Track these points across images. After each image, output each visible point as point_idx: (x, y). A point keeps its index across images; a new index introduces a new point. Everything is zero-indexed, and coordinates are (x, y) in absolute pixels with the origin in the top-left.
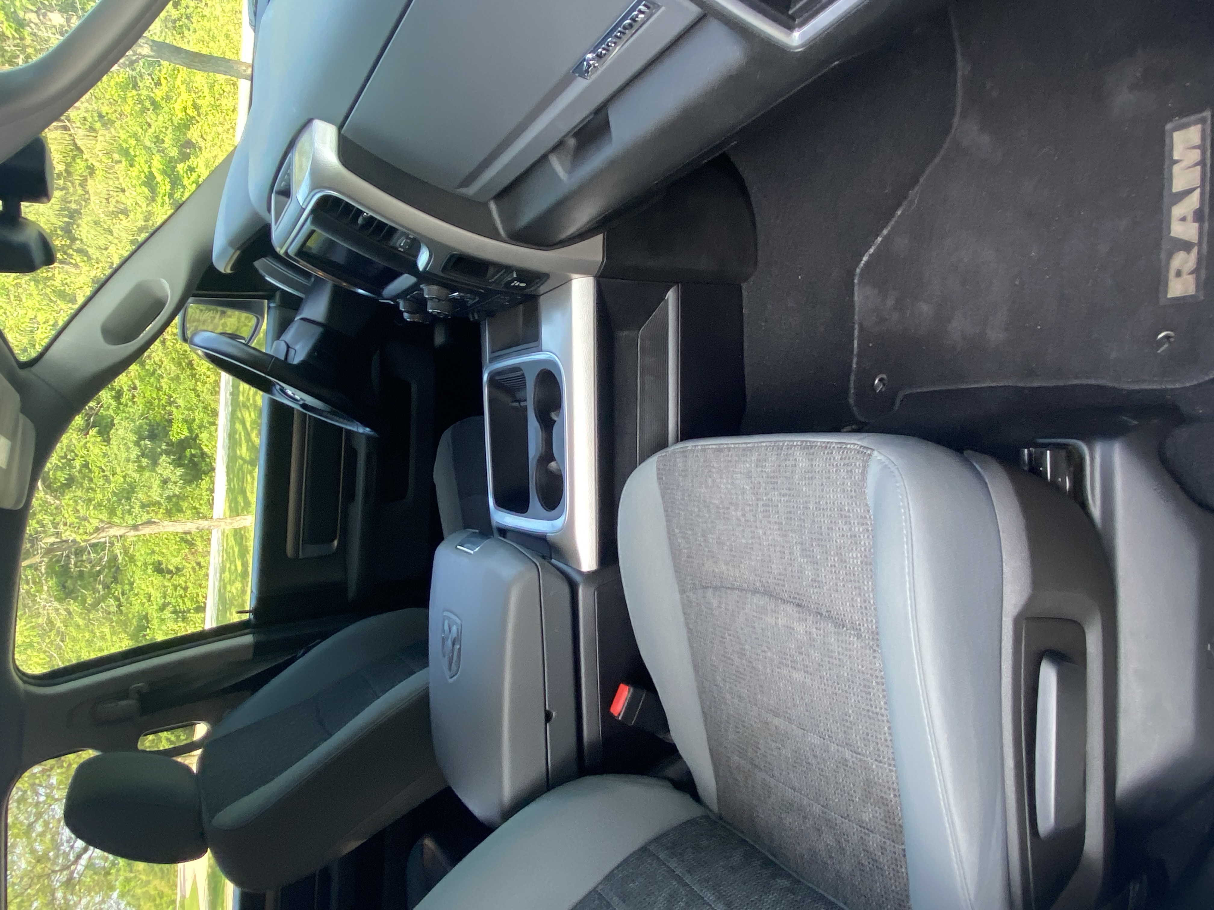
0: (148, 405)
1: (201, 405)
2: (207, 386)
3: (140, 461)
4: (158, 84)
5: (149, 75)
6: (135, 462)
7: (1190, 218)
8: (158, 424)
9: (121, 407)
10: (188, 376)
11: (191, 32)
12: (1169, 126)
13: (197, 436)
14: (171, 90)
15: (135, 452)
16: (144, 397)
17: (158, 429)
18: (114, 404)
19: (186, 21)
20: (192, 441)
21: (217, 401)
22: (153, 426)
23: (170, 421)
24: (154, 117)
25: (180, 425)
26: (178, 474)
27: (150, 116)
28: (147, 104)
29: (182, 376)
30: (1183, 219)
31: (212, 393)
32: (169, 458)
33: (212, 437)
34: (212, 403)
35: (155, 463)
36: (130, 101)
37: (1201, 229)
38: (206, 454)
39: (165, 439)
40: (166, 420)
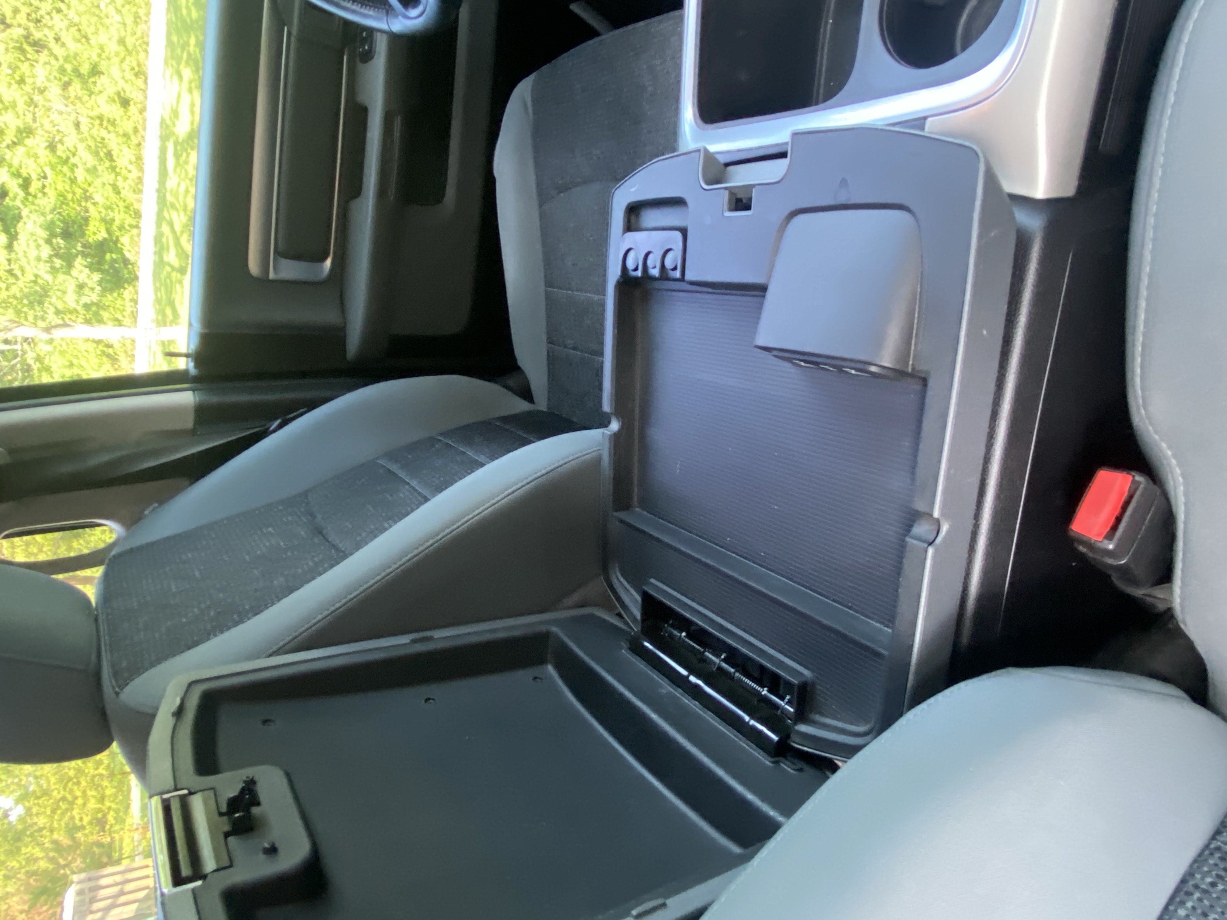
0: (61, 198)
1: (121, 204)
2: (129, 182)
3: (52, 262)
6: (47, 262)
8: (74, 222)
9: (30, 198)
10: (107, 168)
13: (117, 238)
15: (46, 251)
16: (56, 189)
17: (73, 227)
18: (21, 194)
20: (111, 244)
21: (141, 201)
22: (67, 223)
23: (86, 219)
25: (97, 224)
26: (96, 278)
29: (100, 168)
31: (134, 191)
32: (86, 261)
33: (135, 242)
34: (135, 202)
35: (70, 266)
38: (129, 260)
39: (81, 240)
40: (82, 218)
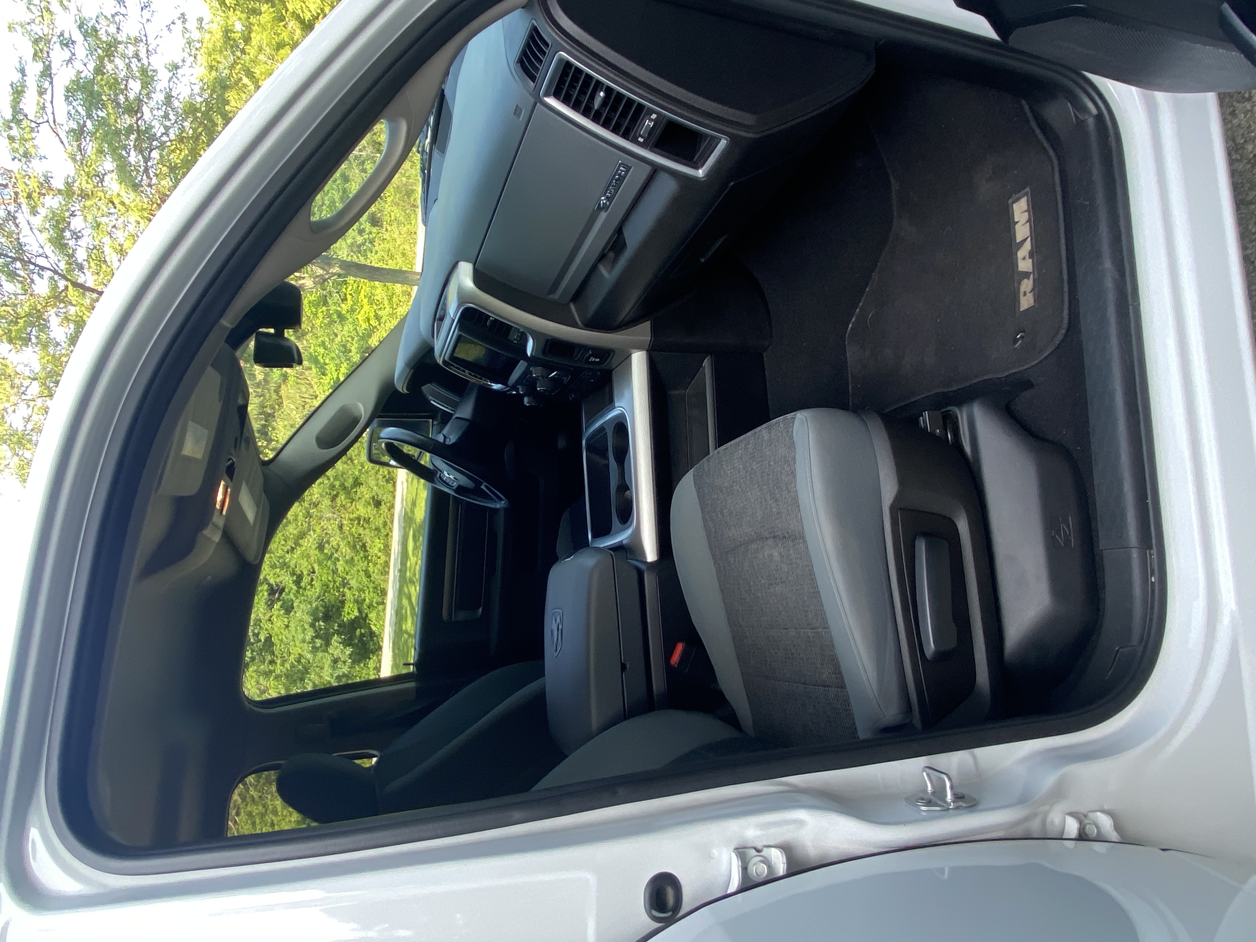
0: (325, 587)
1: (372, 585)
2: (378, 566)
3: (314, 642)
4: (344, 300)
5: (338, 292)
6: (310, 643)
7: (1027, 257)
8: (333, 606)
9: (301, 591)
10: (362, 558)
11: (373, 254)
12: (1010, 201)
13: (367, 615)
14: (355, 304)
15: (310, 633)
16: (321, 580)
17: (332, 610)
18: (295, 588)
19: (370, 245)
20: (361, 621)
21: (386, 581)
22: (328, 608)
23: (343, 602)
24: (340, 328)
25: (351, 605)
26: (348, 652)
27: (337, 328)
28: (335, 317)
29: (356, 558)
30: (1024, 258)
31: (382, 573)
32: (341, 638)
33: (380, 617)
34: (382, 583)
35: (328, 643)
36: (320, 315)
37: (1033, 262)
38: (374, 633)
39: (337, 620)
40: (340, 601)
